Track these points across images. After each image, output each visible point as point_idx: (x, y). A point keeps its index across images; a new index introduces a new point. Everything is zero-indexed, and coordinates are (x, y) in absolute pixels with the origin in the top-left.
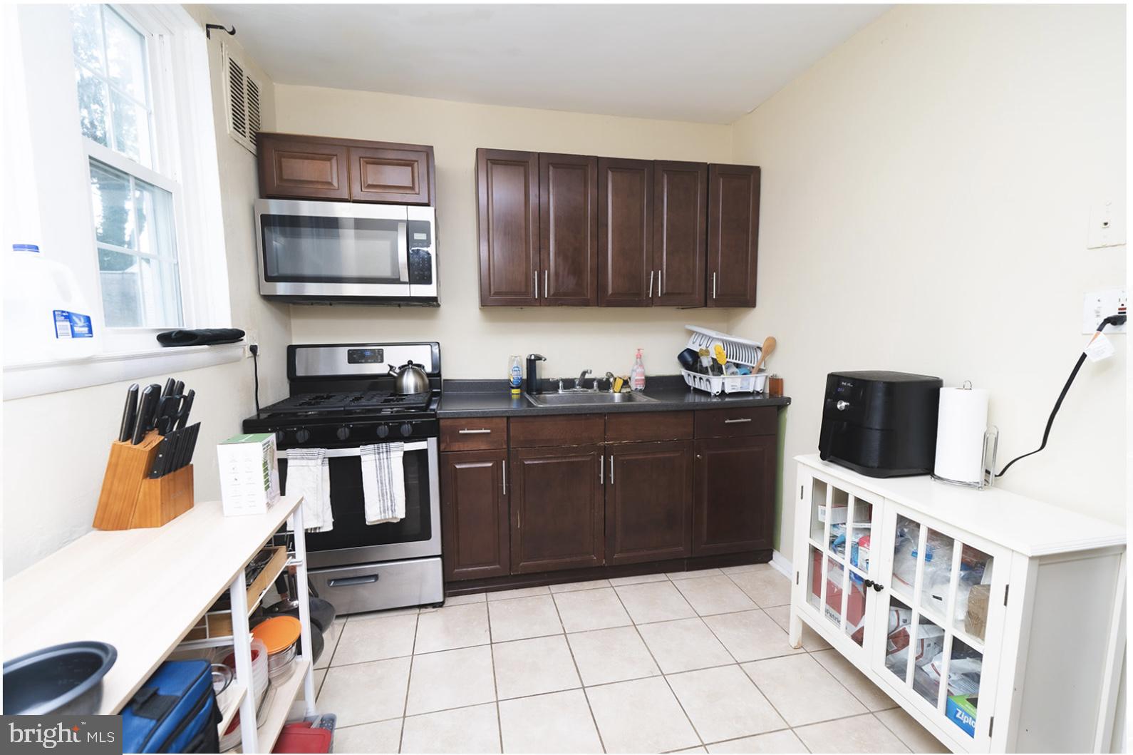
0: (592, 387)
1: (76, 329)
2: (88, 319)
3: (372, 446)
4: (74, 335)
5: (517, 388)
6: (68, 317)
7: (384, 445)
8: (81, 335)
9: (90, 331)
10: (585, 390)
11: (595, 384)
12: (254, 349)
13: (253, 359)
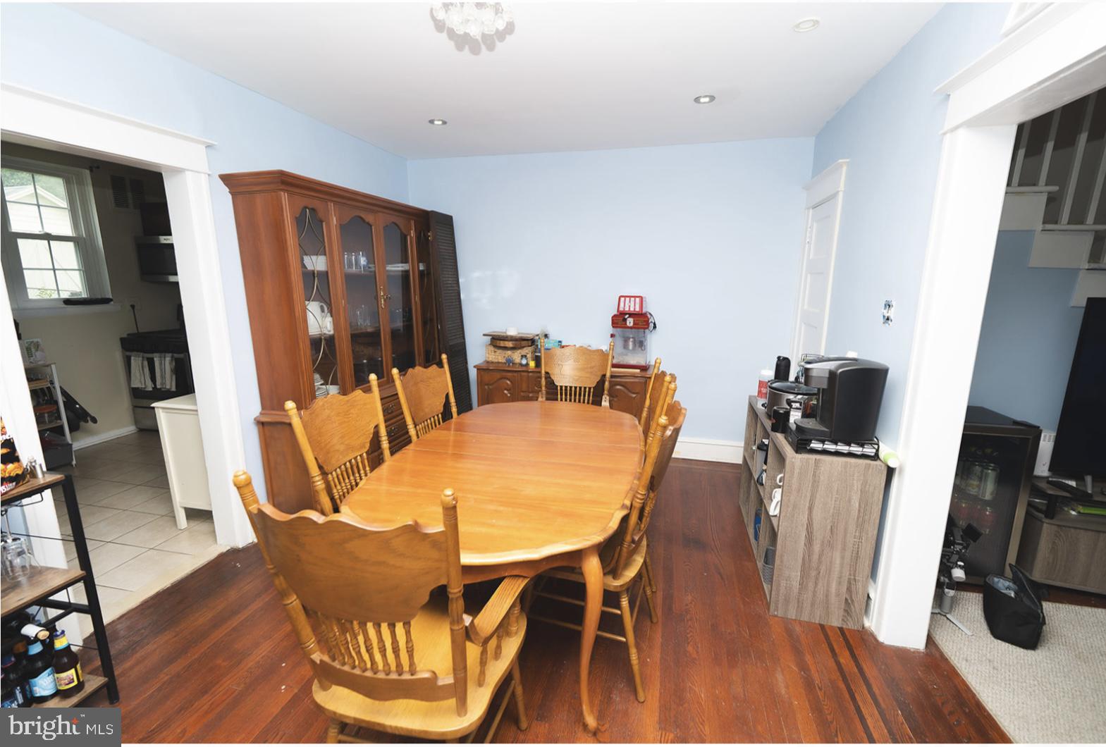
3: (157, 354)
7: (163, 354)
12: (133, 307)
13: (132, 311)
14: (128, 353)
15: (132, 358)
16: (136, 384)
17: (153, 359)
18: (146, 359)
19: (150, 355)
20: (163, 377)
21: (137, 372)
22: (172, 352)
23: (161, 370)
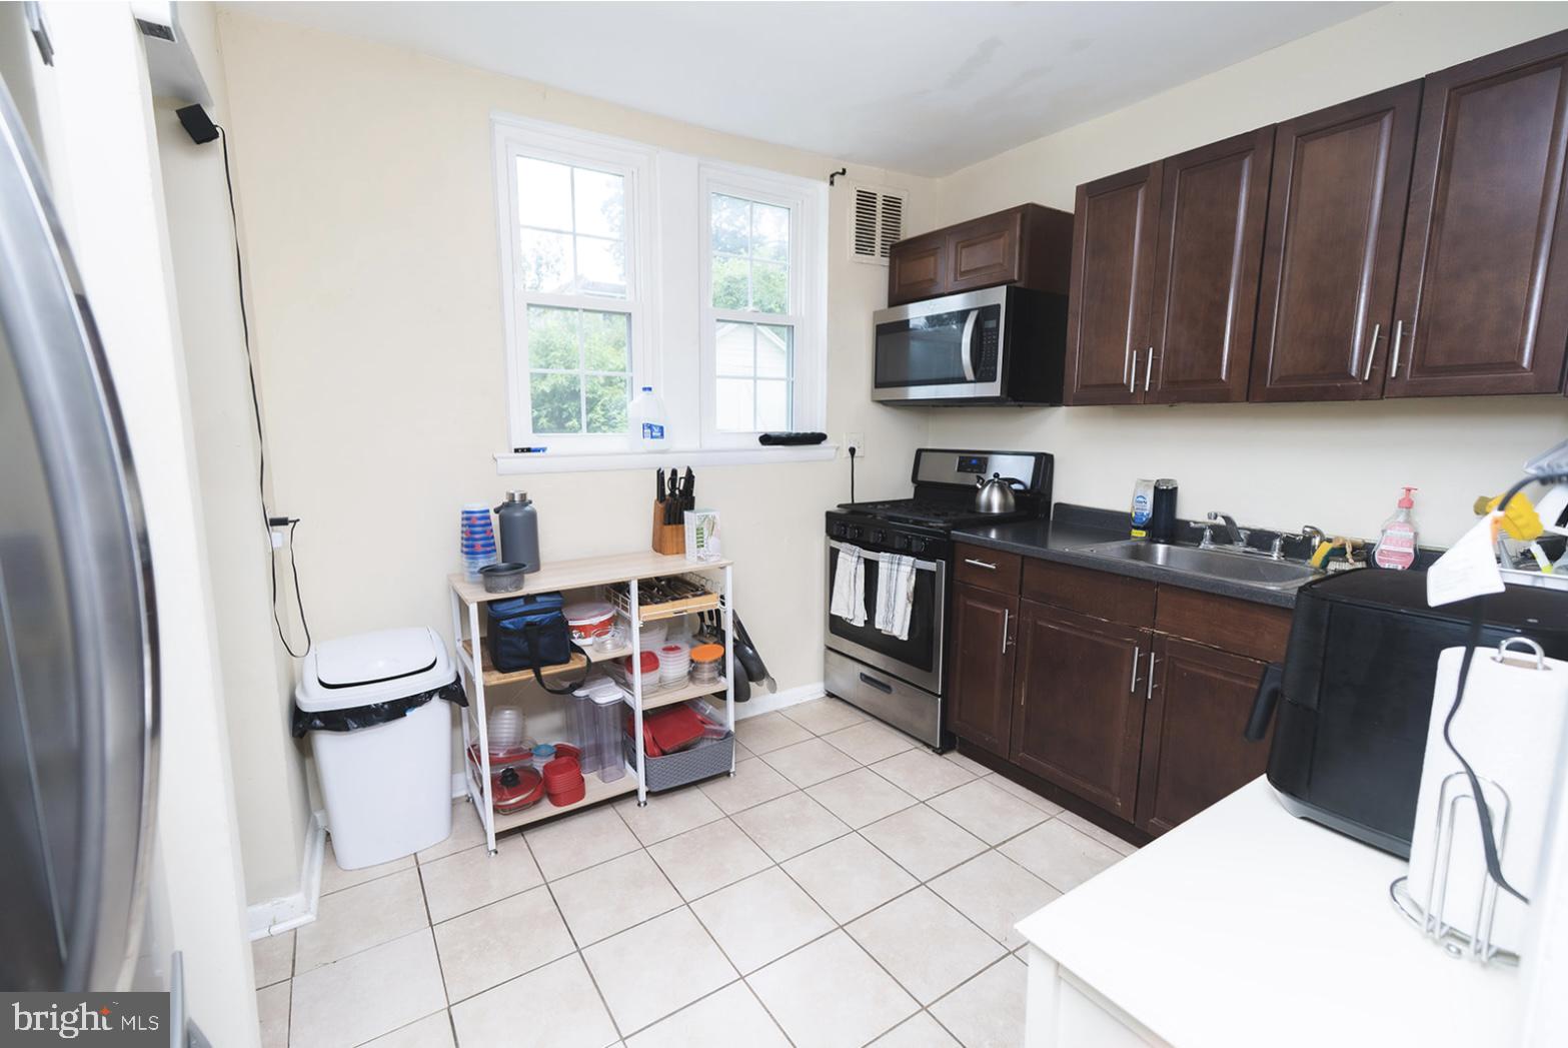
0: (1269, 548)
1: (654, 434)
2: (662, 428)
3: (888, 554)
4: (652, 437)
5: (1143, 529)
6: (650, 427)
7: (898, 556)
8: (656, 437)
9: (662, 435)
10: (1255, 550)
11: (1277, 543)
12: (852, 451)
13: (850, 459)
14: (835, 544)
15: (841, 554)
16: (839, 609)
17: (876, 563)
18: (862, 560)
19: (871, 555)
20: (891, 607)
21: (846, 585)
22: (918, 555)
23: (889, 592)
